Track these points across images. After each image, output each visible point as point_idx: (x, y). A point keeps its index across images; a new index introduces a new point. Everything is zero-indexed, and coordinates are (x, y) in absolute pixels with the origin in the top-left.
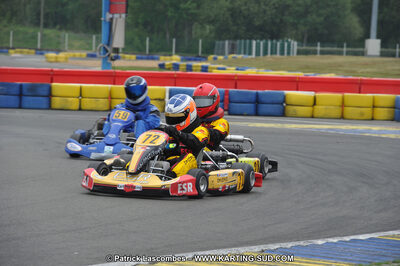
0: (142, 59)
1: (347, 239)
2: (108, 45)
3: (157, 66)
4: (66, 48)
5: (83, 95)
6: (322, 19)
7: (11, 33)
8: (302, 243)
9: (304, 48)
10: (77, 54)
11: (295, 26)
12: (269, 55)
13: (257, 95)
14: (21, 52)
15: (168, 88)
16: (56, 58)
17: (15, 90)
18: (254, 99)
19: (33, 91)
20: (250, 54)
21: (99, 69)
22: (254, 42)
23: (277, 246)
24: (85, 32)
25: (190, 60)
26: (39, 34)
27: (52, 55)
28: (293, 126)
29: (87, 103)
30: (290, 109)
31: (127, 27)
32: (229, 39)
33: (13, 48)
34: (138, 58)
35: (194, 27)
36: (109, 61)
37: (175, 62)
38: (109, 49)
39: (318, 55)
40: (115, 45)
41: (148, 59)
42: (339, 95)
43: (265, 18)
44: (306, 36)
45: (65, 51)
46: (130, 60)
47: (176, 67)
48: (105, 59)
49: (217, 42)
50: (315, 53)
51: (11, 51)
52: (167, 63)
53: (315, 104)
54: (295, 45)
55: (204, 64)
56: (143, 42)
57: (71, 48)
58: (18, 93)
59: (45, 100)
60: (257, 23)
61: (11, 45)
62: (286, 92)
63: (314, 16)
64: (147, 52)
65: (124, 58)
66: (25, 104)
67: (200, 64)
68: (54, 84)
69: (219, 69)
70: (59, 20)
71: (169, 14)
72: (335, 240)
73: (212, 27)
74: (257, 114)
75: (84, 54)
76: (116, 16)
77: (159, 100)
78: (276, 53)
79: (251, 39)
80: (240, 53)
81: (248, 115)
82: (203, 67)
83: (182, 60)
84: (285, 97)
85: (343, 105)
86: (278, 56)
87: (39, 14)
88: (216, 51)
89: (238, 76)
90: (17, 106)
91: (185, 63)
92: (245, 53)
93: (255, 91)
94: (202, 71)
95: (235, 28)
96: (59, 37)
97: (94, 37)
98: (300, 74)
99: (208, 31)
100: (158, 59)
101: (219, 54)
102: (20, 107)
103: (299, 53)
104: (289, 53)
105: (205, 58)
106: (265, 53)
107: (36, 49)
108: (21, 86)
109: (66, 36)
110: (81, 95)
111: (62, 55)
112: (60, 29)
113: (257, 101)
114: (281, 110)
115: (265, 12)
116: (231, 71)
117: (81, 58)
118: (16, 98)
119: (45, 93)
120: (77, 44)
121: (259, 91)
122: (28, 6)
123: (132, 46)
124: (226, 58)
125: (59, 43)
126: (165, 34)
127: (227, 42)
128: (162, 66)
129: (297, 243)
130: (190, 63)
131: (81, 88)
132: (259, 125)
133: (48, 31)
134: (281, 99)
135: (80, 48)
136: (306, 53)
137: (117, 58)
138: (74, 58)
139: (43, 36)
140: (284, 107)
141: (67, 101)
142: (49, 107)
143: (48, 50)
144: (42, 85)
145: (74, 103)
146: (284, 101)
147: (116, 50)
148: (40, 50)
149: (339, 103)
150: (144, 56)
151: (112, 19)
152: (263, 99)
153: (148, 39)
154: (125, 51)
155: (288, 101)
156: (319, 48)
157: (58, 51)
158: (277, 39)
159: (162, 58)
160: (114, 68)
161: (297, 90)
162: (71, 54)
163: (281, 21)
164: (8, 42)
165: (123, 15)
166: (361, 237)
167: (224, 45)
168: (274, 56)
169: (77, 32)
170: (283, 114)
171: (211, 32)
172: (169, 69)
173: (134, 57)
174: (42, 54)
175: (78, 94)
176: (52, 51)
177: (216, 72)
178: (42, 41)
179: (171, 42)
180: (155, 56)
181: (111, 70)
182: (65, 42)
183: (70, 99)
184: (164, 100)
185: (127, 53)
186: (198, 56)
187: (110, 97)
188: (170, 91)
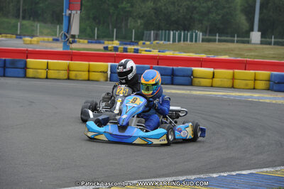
0: (91, 43)
1: (234, 173)
2: (67, 33)
3: (102, 48)
4: (38, 34)
5: (49, 68)
6: (220, 17)
8: (202, 176)
9: (207, 37)
10: (46, 38)
11: (201, 21)
12: (182, 42)
13: (173, 69)
14: (6, 37)
15: (109, 64)
16: (31, 41)
17: (1, 64)
18: (170, 73)
19: (14, 64)
20: (169, 40)
21: (61, 49)
22: (172, 33)
23: (184, 178)
24: (52, 23)
25: (126, 44)
26: (19, 24)
27: (28, 39)
28: (198, 93)
29: (52, 74)
30: (196, 81)
31: (81, 20)
32: (153, 30)
33: (0, 34)
34: (89, 42)
35: (129, 21)
36: (68, 44)
37: (115, 45)
38: (68, 35)
39: (217, 43)
40: (72, 33)
41: (96, 43)
42: (231, 71)
43: (179, 16)
44: (208, 29)
45: (37, 36)
46: (83, 43)
47: (116, 49)
48: (65, 43)
49: (145, 32)
50: (214, 41)
52: (110, 46)
53: (213, 77)
54: (200, 35)
55: (136, 47)
56: (93, 31)
57: (42, 34)
58: (3, 65)
59: (21, 71)
60: (173, 19)
62: (194, 68)
63: (214, 15)
64: (96, 38)
65: (79, 42)
66: (8, 74)
67: (133, 47)
68: (28, 60)
69: (146, 51)
70: (33, 14)
71: (111, 11)
72: (226, 174)
73: (142, 21)
74: (172, 84)
75: (51, 39)
76: (74, 12)
77: (104, 72)
78: (187, 40)
79: (169, 30)
80: (162, 40)
81: (165, 84)
82: (135, 49)
83: (120, 44)
84: (192, 72)
85: (233, 78)
86: (188, 42)
87: (19, 10)
88: (144, 37)
89: (160, 56)
90: (2, 75)
91: (122, 47)
92: (165, 40)
93: (171, 67)
94: (135, 52)
95: (157, 22)
96: (33, 26)
97: (58, 27)
98: (204, 56)
99: (139, 24)
100: (104, 43)
101: (146, 41)
102: (4, 76)
103: (203, 41)
104: (196, 41)
105: (137, 43)
106: (179, 40)
107: (17, 35)
109: (38, 25)
110: (47, 68)
111: (35, 39)
112: (34, 20)
113: (173, 74)
114: (190, 81)
115: (179, 11)
116: (155, 53)
117: (48, 42)
118: (2, 69)
119: (22, 66)
120: (45, 31)
121: (174, 67)
122: (11, 4)
123: (85, 33)
124: (152, 43)
125: (33, 31)
126: (109, 25)
127: (152, 32)
128: (106, 48)
129: (198, 176)
130: (126, 46)
131: (48, 63)
132: (173, 91)
133: (25, 22)
134: (190, 73)
135: (47, 35)
136: (209, 41)
137: (74, 42)
138: (44, 41)
139: (22, 25)
140: (192, 80)
141: (38, 72)
142: (25, 76)
143: (25, 36)
144: (20, 60)
145: (43, 74)
146: (192, 75)
147: (73, 36)
148: (20, 35)
149: (231, 77)
150: (93, 41)
151: (70, 14)
152: (177, 73)
153: (96, 29)
154: (80, 37)
155: (195, 75)
156: (217, 38)
157: (32, 36)
158: (188, 31)
159: (106, 42)
160: (71, 49)
161: (201, 67)
162: (41, 38)
163: (191, 17)
165: (79, 12)
166: (244, 172)
167: (150, 34)
168: (186, 42)
169: (45, 23)
170: (191, 84)
171: (141, 25)
172: (111, 50)
173: (86, 41)
174: (21, 38)
175: (45, 67)
176: (28, 36)
177: (144, 53)
178: (21, 29)
179: (113, 32)
180: (102, 41)
181: (70, 51)
182: (37, 30)
183: (40, 71)
184: (106, 72)
185: (81, 39)
186: (132, 42)
187: (69, 70)
188: (111, 67)
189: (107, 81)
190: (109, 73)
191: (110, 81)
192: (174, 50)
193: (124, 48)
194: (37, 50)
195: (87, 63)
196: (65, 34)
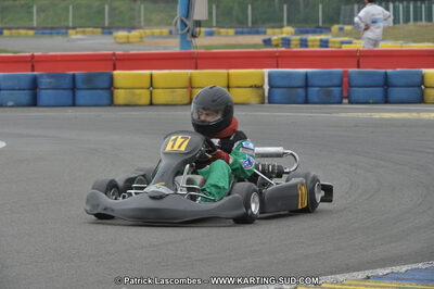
0: (242, 33)
2: (187, 17)
3: (261, 42)
4: (142, 24)
5: (155, 84)
7: (71, 7)
10: (157, 31)
12: (412, 22)
13: (386, 73)
14: (84, 32)
15: (266, 71)
16: (128, 37)
17: (67, 83)
18: (381, 80)
19: (91, 83)
21: (177, 50)
25: (307, 32)
26: (107, 7)
27: (121, 34)
29: (161, 96)
30: (430, 93)
32: (359, 2)
33: (74, 28)
34: (237, 33)
36: (189, 38)
37: (284, 36)
38: (187, 23)
40: (196, 17)
41: (250, 33)
45: (140, 28)
46: (227, 35)
47: (286, 42)
48: (183, 36)
49: (343, 7)
51: (70, 31)
52: (274, 38)
55: (323, 37)
56: (244, 10)
57: (149, 23)
58: (70, 86)
59: (105, 94)
61: (71, 25)
62: (425, 71)
64: (250, 24)
65: (219, 33)
66: (79, 101)
67: (318, 37)
68: (116, 72)
74: (387, 101)
77: (256, 87)
78: (421, 19)
79: (387, 2)
81: (374, 103)
82: (321, 41)
83: (296, 33)
84: (423, 77)
86: (424, 23)
88: (341, 18)
90: (71, 103)
91: (298, 37)
93: (383, 70)
94: (321, 46)
96: (133, 9)
100: (265, 33)
101: (345, 24)
102: (74, 105)
105: (328, 30)
106: (407, 20)
107: (104, 28)
108: (74, 76)
109: (142, 7)
110: (151, 85)
111: (135, 33)
113: (386, 83)
114: (418, 94)
116: (358, 45)
117: (161, 36)
118: (69, 93)
119: (106, 85)
120: (156, 17)
121: (389, 71)
125: (133, 18)
127: (356, 7)
128: (267, 42)
130: (304, 37)
131: (151, 76)
132: (387, 115)
133: (118, 3)
134: (419, 80)
135: (159, 24)
138: (153, 36)
139: (112, 9)
140: (423, 92)
141: (134, 94)
142: (111, 103)
143: (118, 28)
144: (102, 74)
145: (143, 96)
146: (423, 83)
147: (198, 24)
148: (109, 28)
150: (245, 30)
152: (393, 81)
153: (250, 7)
154: (220, 24)
155: (428, 82)
157: (132, 28)
158: (422, 1)
159: (269, 31)
160: (196, 47)
162: (148, 31)
164: (67, 20)
167: (352, 11)
168: (419, 23)
169: (156, 2)
170: (421, 100)
172: (277, 46)
173: (231, 31)
174: (110, 33)
175: (148, 85)
176: (123, 28)
178: (110, 17)
179: (282, 10)
180: (260, 29)
181: (192, 50)
182: (140, 17)
183: (138, 91)
184: (261, 87)
185: (224, 27)
186: (318, 27)
187: (191, 86)
188: (270, 75)
189: (263, 103)
190: (266, 87)
191: (270, 102)
192: (396, 39)
193: (302, 40)
194: (132, 52)
195: (224, 71)
196: (182, 21)
